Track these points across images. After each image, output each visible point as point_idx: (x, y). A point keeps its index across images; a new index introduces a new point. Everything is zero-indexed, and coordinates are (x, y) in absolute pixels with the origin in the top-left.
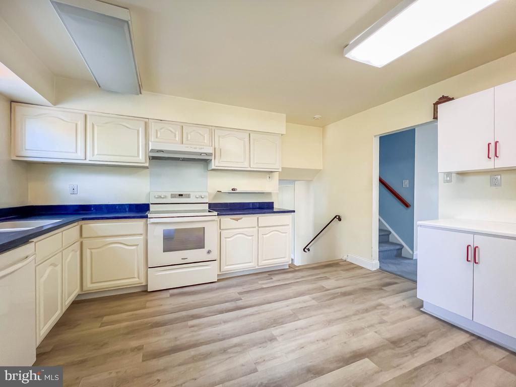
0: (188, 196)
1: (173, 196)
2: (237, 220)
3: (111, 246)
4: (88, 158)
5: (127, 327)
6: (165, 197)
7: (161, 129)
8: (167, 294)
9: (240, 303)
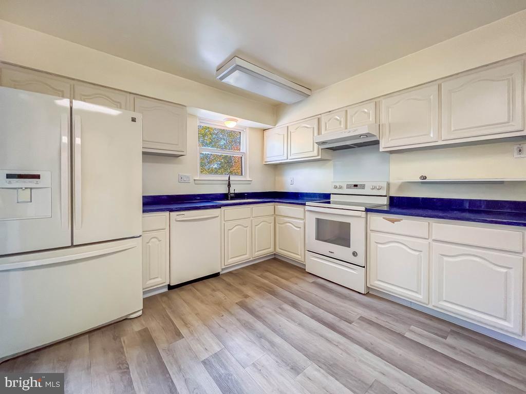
0: (363, 187)
1: (349, 187)
2: (393, 221)
3: (288, 224)
4: (289, 157)
5: (264, 284)
6: (341, 187)
7: (329, 121)
8: (312, 279)
9: (343, 325)
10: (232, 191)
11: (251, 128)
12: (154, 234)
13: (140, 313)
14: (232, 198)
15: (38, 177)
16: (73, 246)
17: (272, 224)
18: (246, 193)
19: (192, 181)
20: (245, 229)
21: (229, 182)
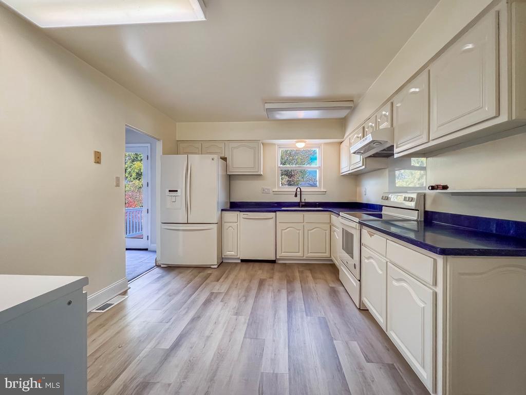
3: (335, 233)
6: (387, 199)
7: (368, 128)
10: (303, 201)
11: (326, 144)
12: (230, 224)
13: (216, 267)
14: (303, 206)
15: (177, 191)
16: (187, 223)
17: (327, 231)
18: (317, 203)
19: (271, 192)
20: (298, 231)
21: (296, 193)
